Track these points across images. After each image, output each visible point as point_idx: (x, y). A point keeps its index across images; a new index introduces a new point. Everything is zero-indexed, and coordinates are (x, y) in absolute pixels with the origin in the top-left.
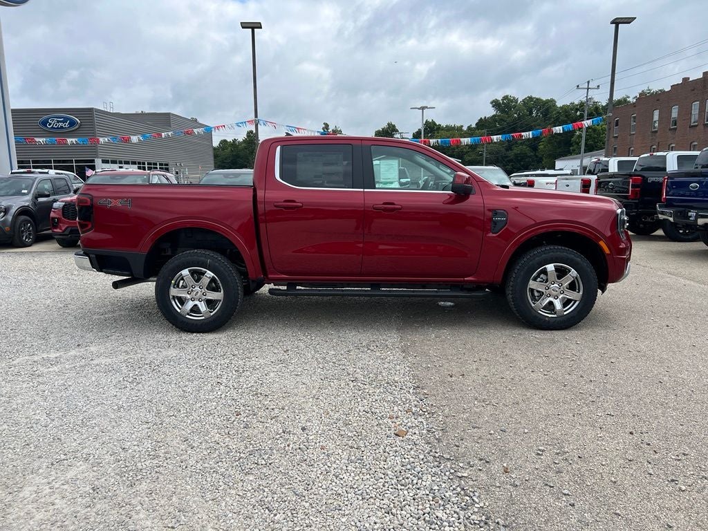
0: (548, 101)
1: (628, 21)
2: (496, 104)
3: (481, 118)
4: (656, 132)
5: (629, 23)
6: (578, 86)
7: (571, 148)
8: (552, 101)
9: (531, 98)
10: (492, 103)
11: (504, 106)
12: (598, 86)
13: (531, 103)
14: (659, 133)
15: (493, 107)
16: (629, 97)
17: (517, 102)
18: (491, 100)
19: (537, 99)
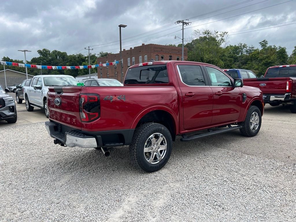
0: (63, 53)
1: (124, 26)
2: (40, 52)
3: (34, 58)
4: (116, 68)
5: (124, 27)
6: (85, 48)
7: (79, 73)
8: (65, 53)
9: (56, 51)
10: (38, 51)
11: (44, 53)
12: (93, 49)
13: (56, 53)
14: (117, 68)
15: (39, 53)
16: (96, 54)
17: (50, 52)
18: (38, 50)
19: (59, 52)
